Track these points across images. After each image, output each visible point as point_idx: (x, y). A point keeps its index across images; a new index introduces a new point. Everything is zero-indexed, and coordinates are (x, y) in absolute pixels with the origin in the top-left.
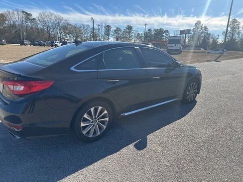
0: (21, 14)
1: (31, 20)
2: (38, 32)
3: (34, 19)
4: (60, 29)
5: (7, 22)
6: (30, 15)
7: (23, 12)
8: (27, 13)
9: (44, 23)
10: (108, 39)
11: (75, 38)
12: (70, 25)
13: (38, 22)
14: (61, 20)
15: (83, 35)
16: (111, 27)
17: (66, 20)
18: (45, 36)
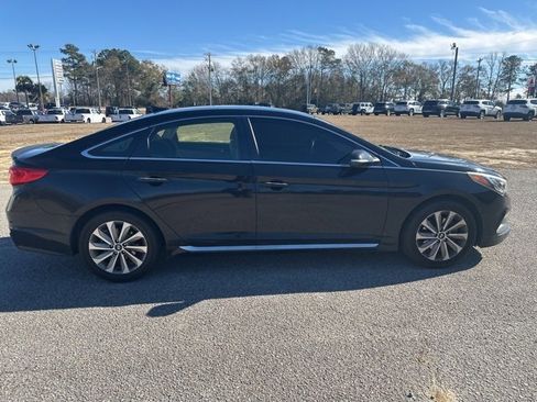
0: (316, 53)
1: (332, 63)
2: (342, 87)
3: (338, 61)
4: (387, 77)
5: (291, 71)
6: (332, 53)
7: (320, 49)
8: (326, 50)
9: (356, 67)
10: (508, 91)
11: (418, 93)
12: (412, 65)
13: (345, 66)
14: (391, 58)
15: (439, 87)
16: (519, 60)
17: (403, 56)
18: (355, 94)
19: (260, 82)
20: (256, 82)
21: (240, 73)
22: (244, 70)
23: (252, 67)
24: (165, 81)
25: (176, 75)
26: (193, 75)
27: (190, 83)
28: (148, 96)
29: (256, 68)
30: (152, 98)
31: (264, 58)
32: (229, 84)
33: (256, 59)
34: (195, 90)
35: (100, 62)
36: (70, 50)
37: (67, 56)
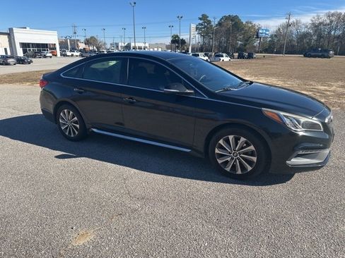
19: (333, 33)
20: (329, 33)
21: (317, 27)
22: (320, 24)
23: (328, 21)
24: (257, 35)
25: (266, 30)
26: (279, 29)
27: (275, 36)
28: (245, 45)
29: (331, 22)
30: (247, 46)
31: (341, 14)
32: (305, 35)
33: (333, 15)
34: (279, 40)
35: (220, 24)
36: (204, 17)
37: (201, 22)
